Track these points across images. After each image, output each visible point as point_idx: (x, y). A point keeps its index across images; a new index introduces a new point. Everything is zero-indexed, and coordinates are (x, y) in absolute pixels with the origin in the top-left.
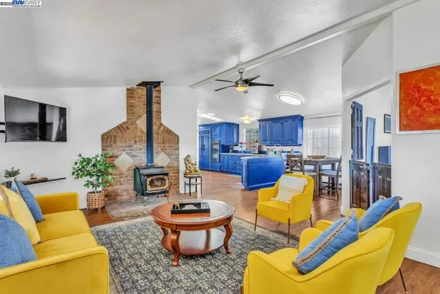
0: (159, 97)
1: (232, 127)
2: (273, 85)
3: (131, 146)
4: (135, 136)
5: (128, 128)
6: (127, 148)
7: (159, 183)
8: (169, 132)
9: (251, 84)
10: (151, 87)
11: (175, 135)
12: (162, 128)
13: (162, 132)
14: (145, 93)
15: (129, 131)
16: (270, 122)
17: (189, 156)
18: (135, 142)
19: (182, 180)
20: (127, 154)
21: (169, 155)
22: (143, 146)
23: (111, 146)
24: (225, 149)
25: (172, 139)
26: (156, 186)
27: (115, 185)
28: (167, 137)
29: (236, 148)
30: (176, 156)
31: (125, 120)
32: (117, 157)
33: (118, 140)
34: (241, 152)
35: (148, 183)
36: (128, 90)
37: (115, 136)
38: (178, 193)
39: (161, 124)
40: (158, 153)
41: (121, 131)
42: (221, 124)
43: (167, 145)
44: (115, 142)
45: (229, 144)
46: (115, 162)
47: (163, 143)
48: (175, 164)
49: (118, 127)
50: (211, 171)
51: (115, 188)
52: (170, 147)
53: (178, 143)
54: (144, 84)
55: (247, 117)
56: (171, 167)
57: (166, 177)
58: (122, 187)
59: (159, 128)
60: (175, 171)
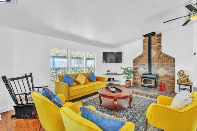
0: (160, 39)
3: (145, 64)
4: (146, 60)
5: (143, 57)
6: (142, 65)
8: (167, 56)
11: (172, 58)
12: (162, 55)
13: (162, 57)
18: (146, 62)
20: (143, 67)
21: (167, 69)
23: (136, 64)
25: (169, 60)
27: (138, 79)
28: (166, 59)
30: (172, 70)
31: (142, 53)
32: (138, 69)
33: (139, 61)
36: (143, 40)
37: (137, 60)
39: (161, 53)
40: (158, 68)
41: (140, 58)
43: (166, 64)
44: (138, 63)
46: (137, 71)
47: (163, 63)
48: (171, 74)
49: (139, 57)
51: (137, 81)
52: (168, 64)
56: (168, 76)
59: (160, 55)
60: (172, 79)
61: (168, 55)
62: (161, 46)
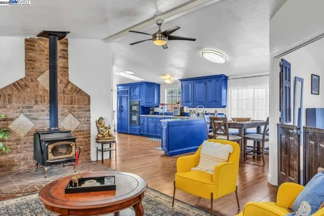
0: (66, 51)
1: (153, 87)
2: (194, 40)
3: (32, 107)
4: (36, 96)
5: (26, 86)
6: (25, 110)
7: (63, 150)
8: (79, 91)
9: (171, 38)
10: (56, 37)
11: (86, 94)
12: (69, 87)
13: (70, 91)
14: (47, 45)
15: (29, 89)
16: (192, 82)
17: (101, 118)
18: (36, 102)
19: (94, 146)
20: (27, 116)
21: (78, 118)
22: (45, 107)
23: (5, 107)
24: (146, 110)
25: (82, 99)
26: (61, 154)
28: (76, 97)
29: (156, 110)
30: (86, 119)
31: (24, 76)
32: (12, 120)
33: (14, 99)
34: (162, 114)
35: (50, 150)
36: (26, 40)
37: (9, 95)
38: (89, 160)
39: (69, 82)
40: (64, 115)
41: (18, 88)
42: (140, 84)
43: (76, 106)
44: (10, 102)
45: (148, 105)
46: (10, 126)
47: (71, 104)
48: (85, 127)
49: (14, 84)
50: (130, 134)
51: (10, 156)
52: (79, 108)
53: (89, 103)
54: (45, 34)
55: (168, 76)
56: (80, 131)
57: (72, 144)
58: (19, 155)
59: (66, 86)
60: (86, 136)
61: (80, 89)
62: (68, 68)
